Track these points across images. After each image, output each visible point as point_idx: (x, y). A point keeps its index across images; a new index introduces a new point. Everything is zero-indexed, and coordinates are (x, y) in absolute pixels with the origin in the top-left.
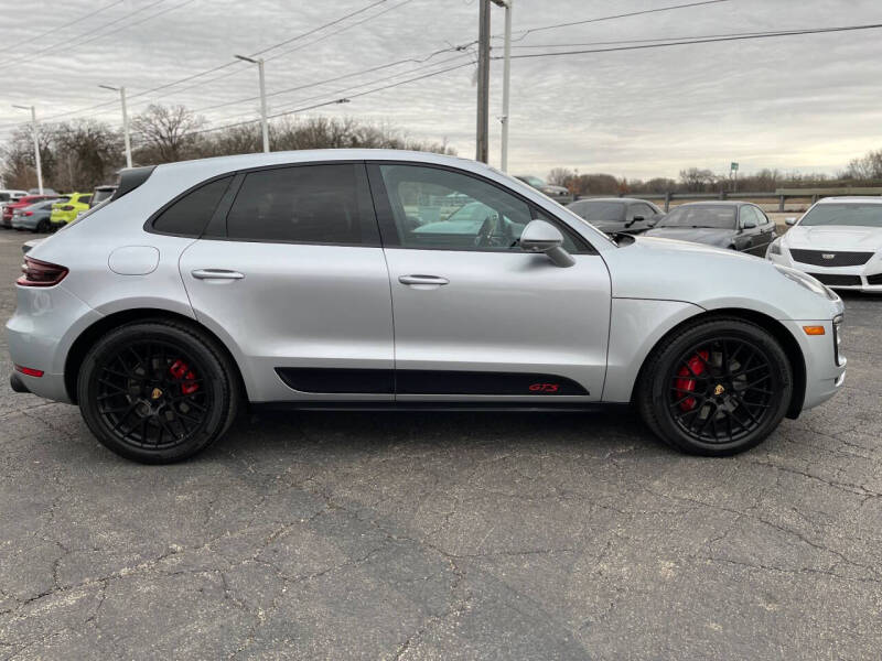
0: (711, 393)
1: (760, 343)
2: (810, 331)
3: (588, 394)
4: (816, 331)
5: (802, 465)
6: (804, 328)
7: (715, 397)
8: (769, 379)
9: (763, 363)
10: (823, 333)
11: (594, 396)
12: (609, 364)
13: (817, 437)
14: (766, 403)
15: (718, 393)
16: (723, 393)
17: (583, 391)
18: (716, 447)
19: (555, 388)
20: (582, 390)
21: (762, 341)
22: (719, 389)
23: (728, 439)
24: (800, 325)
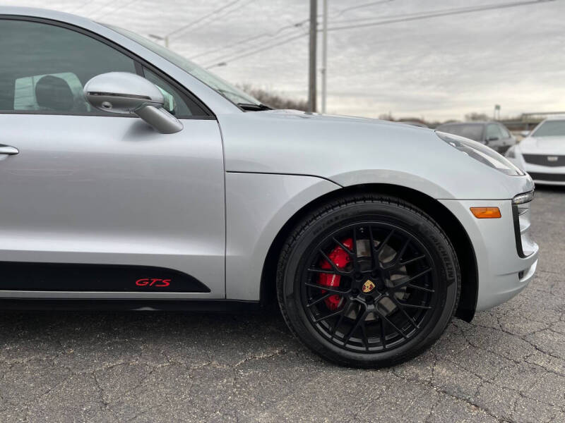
0: (358, 291)
1: (415, 229)
2: (481, 213)
3: (208, 291)
4: (489, 212)
5: (472, 384)
6: (472, 209)
7: (363, 295)
8: (430, 273)
9: (421, 254)
10: (499, 216)
11: (216, 292)
12: (228, 254)
13: (505, 337)
14: (427, 305)
15: (367, 290)
16: (373, 290)
17: (202, 288)
18: (366, 357)
19: (167, 283)
20: (200, 287)
21: (417, 226)
22: (368, 285)
23: (381, 348)
24: (467, 205)
